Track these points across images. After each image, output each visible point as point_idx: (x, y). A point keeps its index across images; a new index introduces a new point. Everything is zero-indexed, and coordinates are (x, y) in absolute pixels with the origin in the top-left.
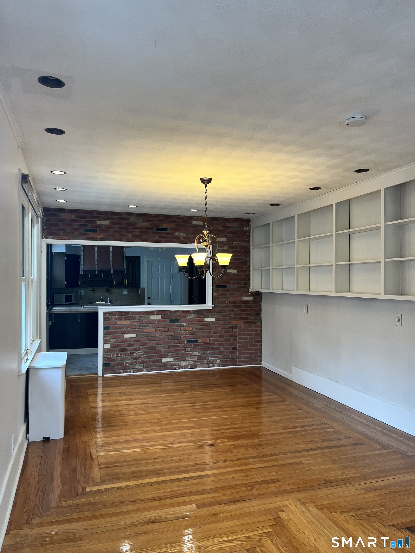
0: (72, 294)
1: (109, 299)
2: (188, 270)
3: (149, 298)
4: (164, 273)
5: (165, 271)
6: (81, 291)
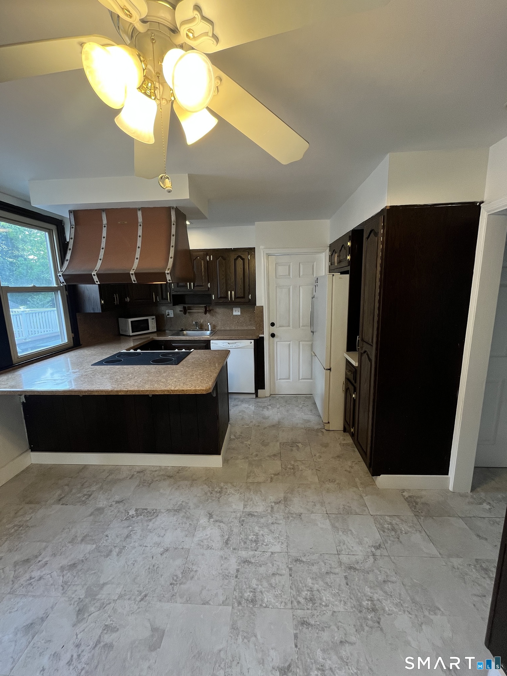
0: (150, 318)
1: (209, 324)
2: (349, 267)
3: (273, 324)
4: (300, 277)
5: (301, 274)
6: (169, 311)
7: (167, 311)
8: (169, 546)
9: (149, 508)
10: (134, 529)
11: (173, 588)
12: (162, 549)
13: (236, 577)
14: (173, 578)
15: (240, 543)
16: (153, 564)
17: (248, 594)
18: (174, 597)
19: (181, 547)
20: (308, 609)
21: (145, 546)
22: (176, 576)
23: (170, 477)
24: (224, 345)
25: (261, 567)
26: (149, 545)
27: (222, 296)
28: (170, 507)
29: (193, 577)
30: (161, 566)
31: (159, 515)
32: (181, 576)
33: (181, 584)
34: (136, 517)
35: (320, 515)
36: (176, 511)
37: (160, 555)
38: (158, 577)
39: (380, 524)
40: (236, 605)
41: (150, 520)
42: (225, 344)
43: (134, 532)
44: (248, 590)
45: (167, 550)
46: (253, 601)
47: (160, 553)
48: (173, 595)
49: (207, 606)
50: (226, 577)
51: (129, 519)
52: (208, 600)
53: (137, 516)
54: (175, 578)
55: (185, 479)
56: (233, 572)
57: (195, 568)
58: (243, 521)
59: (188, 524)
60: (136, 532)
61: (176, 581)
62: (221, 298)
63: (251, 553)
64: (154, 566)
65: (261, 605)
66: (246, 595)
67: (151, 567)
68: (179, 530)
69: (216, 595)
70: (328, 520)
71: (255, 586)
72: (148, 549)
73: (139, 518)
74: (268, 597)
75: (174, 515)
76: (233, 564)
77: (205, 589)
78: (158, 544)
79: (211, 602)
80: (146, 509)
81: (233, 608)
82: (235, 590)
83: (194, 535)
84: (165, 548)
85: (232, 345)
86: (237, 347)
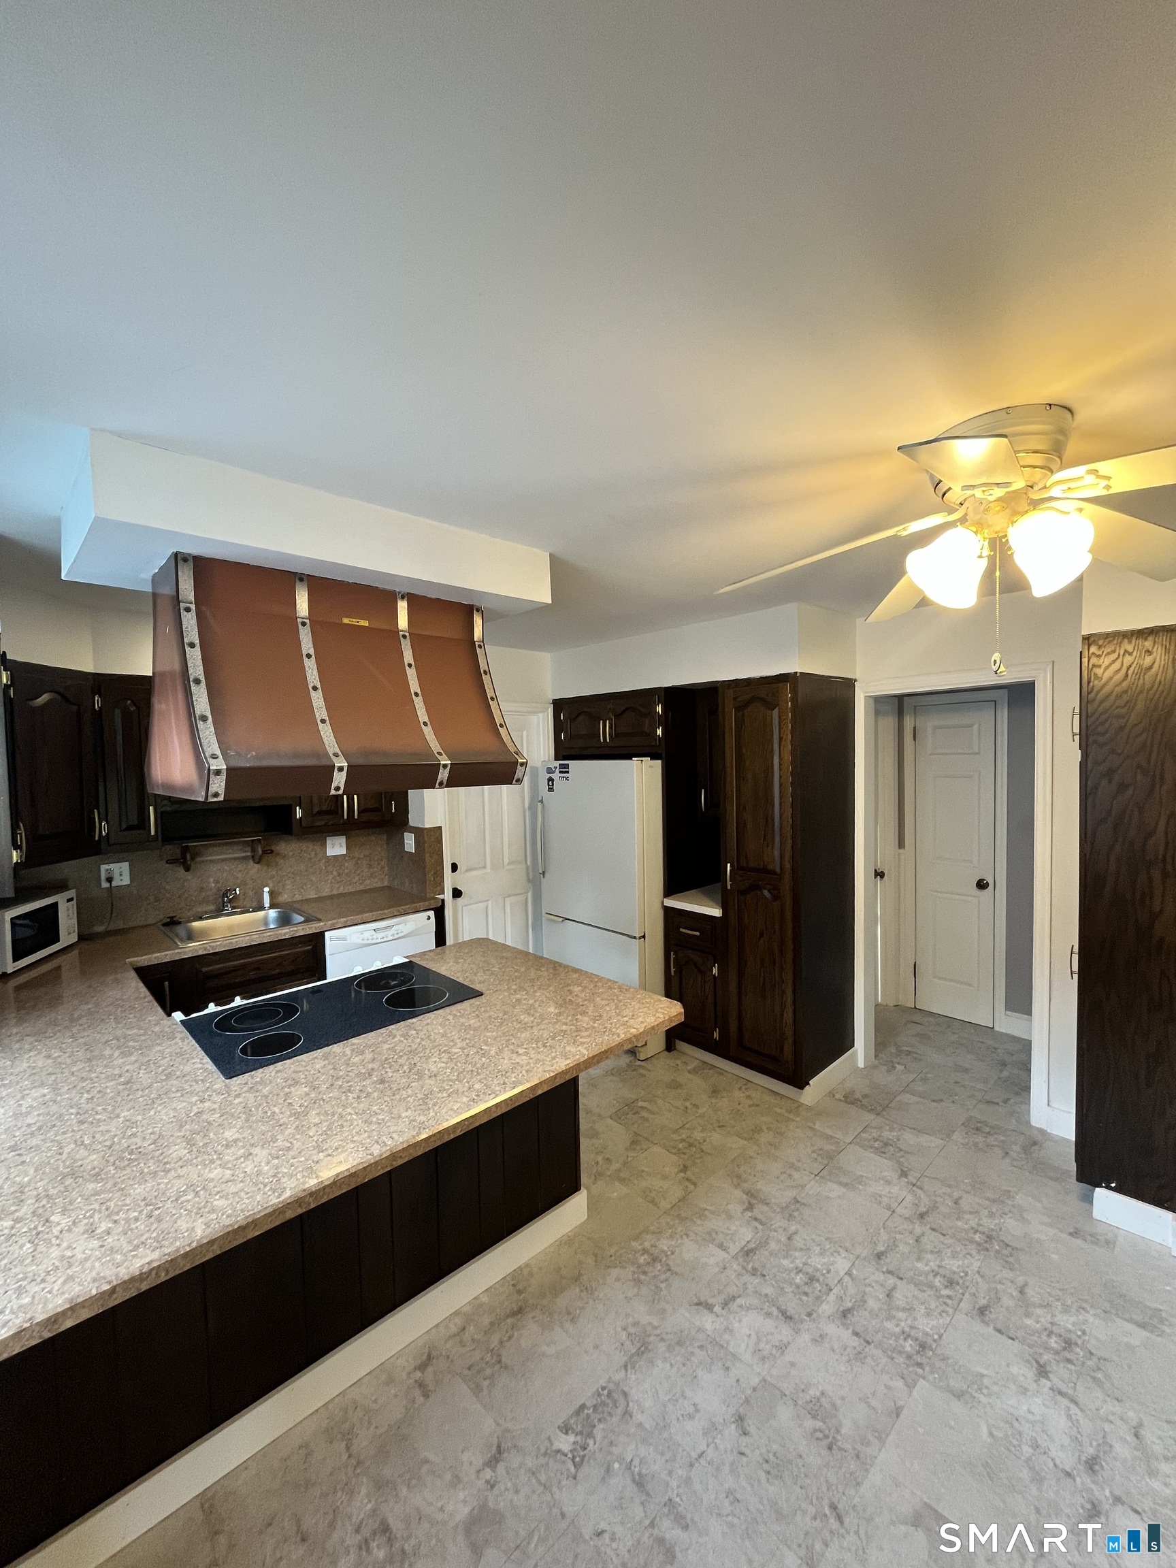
0: (61, 900)
1: (266, 889)
2: (661, 748)
3: (453, 867)
6: (112, 866)
7: (104, 868)
8: (732, 1410)
9: (586, 1396)
10: (629, 1460)
11: (840, 1449)
12: (733, 1426)
13: (868, 1342)
14: (817, 1439)
15: (801, 1300)
16: (760, 1459)
17: (909, 1346)
18: (861, 1455)
19: (749, 1392)
20: (963, 1294)
21: (700, 1456)
22: (815, 1431)
23: (519, 1312)
24: (366, 938)
25: (865, 1302)
26: (703, 1447)
27: (324, 808)
28: (620, 1359)
29: (834, 1405)
30: (775, 1447)
31: (626, 1389)
32: (821, 1424)
33: (838, 1431)
34: (591, 1442)
35: (812, 1183)
36: (639, 1353)
37: (744, 1438)
38: (800, 1464)
39: (871, 1147)
40: (920, 1371)
41: (627, 1414)
42: (367, 935)
43: (636, 1462)
44: (901, 1341)
45: (740, 1419)
46: (923, 1346)
47: (737, 1434)
48: (858, 1456)
49: (905, 1412)
50: (859, 1357)
51: (584, 1456)
52: (893, 1404)
53: (590, 1435)
54: (820, 1435)
55: (556, 1290)
56: (855, 1342)
57: (813, 1392)
58: (755, 1269)
59: (697, 1351)
60: (641, 1460)
61: (827, 1437)
62: (321, 813)
63: (832, 1297)
64: (767, 1461)
65: (935, 1341)
66: (908, 1349)
67: (766, 1467)
68: (700, 1373)
69: (888, 1387)
70: (828, 1183)
71: (897, 1330)
72: (711, 1454)
73: (598, 1432)
74: (926, 1325)
75: (651, 1362)
76: (839, 1333)
77: (868, 1398)
78: (712, 1429)
79: (901, 1403)
80: (583, 1407)
81: (924, 1378)
82: (892, 1359)
83: (734, 1355)
84: (733, 1420)
85: (386, 933)
86: (396, 936)
